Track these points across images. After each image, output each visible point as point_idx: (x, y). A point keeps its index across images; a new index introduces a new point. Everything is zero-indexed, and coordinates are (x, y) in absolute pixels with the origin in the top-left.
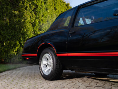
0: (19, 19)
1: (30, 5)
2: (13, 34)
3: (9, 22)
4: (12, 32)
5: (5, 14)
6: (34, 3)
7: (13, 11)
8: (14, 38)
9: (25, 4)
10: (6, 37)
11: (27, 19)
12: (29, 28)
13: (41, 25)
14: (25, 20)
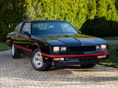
0: (22, 3)
2: (17, 17)
3: (12, 7)
4: (16, 16)
8: (18, 21)
10: (11, 20)
11: (28, 4)
12: (31, 12)
13: (44, 7)
14: (27, 4)
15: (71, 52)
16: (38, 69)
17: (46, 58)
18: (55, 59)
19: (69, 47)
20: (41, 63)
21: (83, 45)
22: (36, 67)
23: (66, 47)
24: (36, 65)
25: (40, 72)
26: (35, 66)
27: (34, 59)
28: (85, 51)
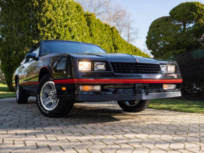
1: (51, 34)
5: (26, 45)
6: (56, 32)
7: (34, 41)
9: (46, 34)
15: (116, 72)
16: (48, 112)
17: (64, 89)
18: (81, 88)
19: (111, 63)
20: (55, 101)
21: (138, 61)
22: (46, 110)
23: (105, 64)
24: (44, 106)
25: (52, 119)
26: (42, 109)
27: (41, 94)
28: (142, 73)
